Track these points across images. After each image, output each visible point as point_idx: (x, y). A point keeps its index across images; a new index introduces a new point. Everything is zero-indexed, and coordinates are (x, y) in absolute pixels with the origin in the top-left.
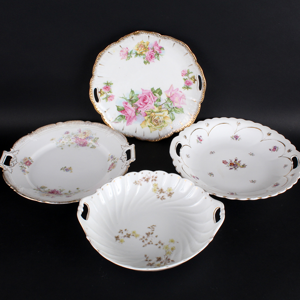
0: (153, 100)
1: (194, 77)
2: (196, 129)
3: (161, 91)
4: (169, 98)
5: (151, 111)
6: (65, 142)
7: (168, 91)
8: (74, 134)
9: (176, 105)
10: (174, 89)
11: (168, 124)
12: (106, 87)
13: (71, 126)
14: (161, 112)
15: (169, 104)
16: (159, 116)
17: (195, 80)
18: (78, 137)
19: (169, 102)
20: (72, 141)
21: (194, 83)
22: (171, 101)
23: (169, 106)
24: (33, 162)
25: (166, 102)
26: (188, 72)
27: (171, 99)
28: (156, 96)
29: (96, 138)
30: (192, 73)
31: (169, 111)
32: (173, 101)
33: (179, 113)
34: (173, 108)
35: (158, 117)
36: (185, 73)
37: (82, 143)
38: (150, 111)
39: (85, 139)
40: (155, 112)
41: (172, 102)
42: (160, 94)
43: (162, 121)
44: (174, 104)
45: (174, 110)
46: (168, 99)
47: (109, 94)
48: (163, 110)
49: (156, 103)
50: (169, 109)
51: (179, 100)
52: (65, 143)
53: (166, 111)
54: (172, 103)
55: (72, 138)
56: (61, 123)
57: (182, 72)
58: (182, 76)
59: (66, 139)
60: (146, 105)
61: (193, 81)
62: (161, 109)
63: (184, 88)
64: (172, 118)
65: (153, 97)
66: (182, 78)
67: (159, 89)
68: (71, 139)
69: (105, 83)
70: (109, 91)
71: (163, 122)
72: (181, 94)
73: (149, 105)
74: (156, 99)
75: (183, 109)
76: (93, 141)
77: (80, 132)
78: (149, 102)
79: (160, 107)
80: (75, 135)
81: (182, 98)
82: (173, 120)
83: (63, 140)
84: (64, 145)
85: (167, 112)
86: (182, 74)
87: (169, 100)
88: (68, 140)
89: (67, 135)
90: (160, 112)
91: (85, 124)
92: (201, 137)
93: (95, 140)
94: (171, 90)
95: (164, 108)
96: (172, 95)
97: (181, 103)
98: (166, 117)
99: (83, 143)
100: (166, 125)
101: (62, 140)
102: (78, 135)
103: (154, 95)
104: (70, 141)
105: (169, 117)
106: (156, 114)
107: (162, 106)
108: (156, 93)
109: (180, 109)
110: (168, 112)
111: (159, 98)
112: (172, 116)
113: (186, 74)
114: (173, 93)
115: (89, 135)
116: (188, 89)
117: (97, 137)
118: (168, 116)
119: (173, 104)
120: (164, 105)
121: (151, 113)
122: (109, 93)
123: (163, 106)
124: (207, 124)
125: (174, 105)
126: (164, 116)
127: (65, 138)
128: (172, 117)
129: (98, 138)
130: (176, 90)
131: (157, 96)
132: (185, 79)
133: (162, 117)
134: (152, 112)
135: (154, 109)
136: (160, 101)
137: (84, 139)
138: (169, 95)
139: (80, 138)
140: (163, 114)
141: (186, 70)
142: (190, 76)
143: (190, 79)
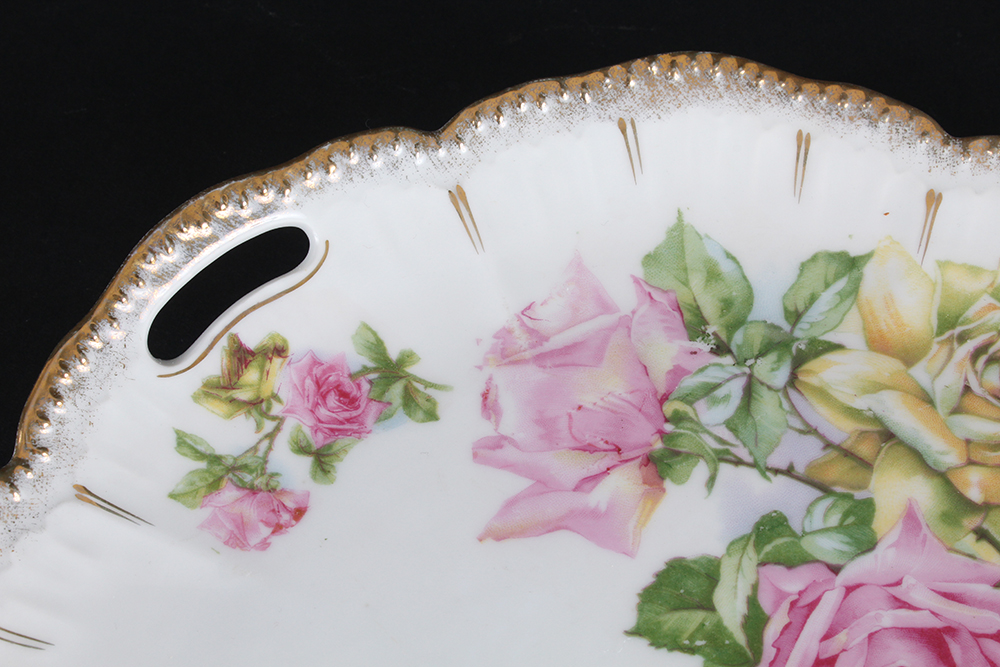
0: (830, 601)
1: (222, 389)
3: (650, 596)
4: (649, 460)
5: (972, 521)
7: (596, 526)
9: (666, 350)
10: (517, 484)
11: (930, 266)
14: (876, 419)
15: (713, 416)
16: (942, 410)
17: (241, 356)
19: (700, 427)
21: (280, 351)
22: (678, 418)
23: (736, 400)
25: (724, 456)
26: (215, 485)
27: (643, 435)
28: (752, 602)
30: (185, 443)
31: (799, 361)
32: (651, 409)
33: (726, 267)
34: (721, 349)
35: (957, 410)
36: (251, 510)
38: (982, 535)
40: (942, 477)
41: (669, 408)
42: (692, 585)
43: (970, 345)
44: (678, 373)
45: (733, 327)
46: (680, 467)
48: (841, 429)
49: (827, 546)
50: (773, 372)
51: (598, 358)
53: (823, 394)
54: (689, 399)
57: (264, 545)
58: (299, 513)
60: (951, 631)
61: (264, 373)
62: (847, 454)
63: (419, 404)
64: (841, 284)
65: (792, 631)
66: (325, 499)
67: (645, 631)
71: (962, 338)
72: (515, 389)
73: (919, 595)
74: (793, 583)
75: (650, 260)
78: (889, 618)
79: (838, 472)
81: (548, 346)
82: (850, 264)
85: (826, 372)
86: (278, 528)
87: (684, 446)
90: (888, 436)
94: (554, 505)
95: (810, 430)
96: (594, 464)
97: (605, 320)
98: (878, 344)
100: (965, 285)
103: (771, 632)
105: (853, 320)
106: (947, 455)
107: (810, 466)
108: (719, 627)
109: (669, 282)
110: (812, 365)
111: (751, 558)
112: (813, 299)
113: (253, 491)
114: (569, 467)
116: (407, 357)
118: (849, 333)
119: (689, 383)
120: (777, 460)
121: (986, 507)
123: (803, 452)
125: (691, 363)
126: (887, 366)
128: (827, 298)
130: (509, 453)
131: (744, 591)
132: (322, 461)
133: (920, 373)
134: (970, 507)
135: (911, 519)
136: (770, 528)
138: (624, 483)
140: (877, 387)
141: (210, 524)
142: (232, 435)
143: (276, 409)
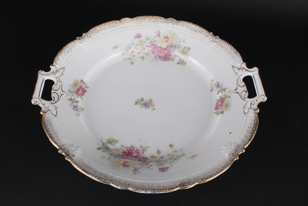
6: (136, 51)
8: (149, 39)
13: (143, 25)
18: (155, 43)
20: (147, 50)
24: (88, 87)
29: (185, 47)
37: (162, 54)
39: (167, 47)
52: (136, 54)
55: (147, 46)
56: (127, 19)
59: (138, 47)
68: (145, 46)
76: (181, 52)
77: (159, 35)
80: (152, 40)
83: (133, 49)
84: (134, 56)
88: (140, 48)
89: (137, 40)
91: (166, 23)
93: (185, 50)
99: (164, 54)
101: (131, 49)
102: (155, 41)
104: (143, 51)
115: (174, 42)
117: (187, 46)
127: (135, 45)
129: (189, 49)
137: (166, 47)
139: (159, 45)
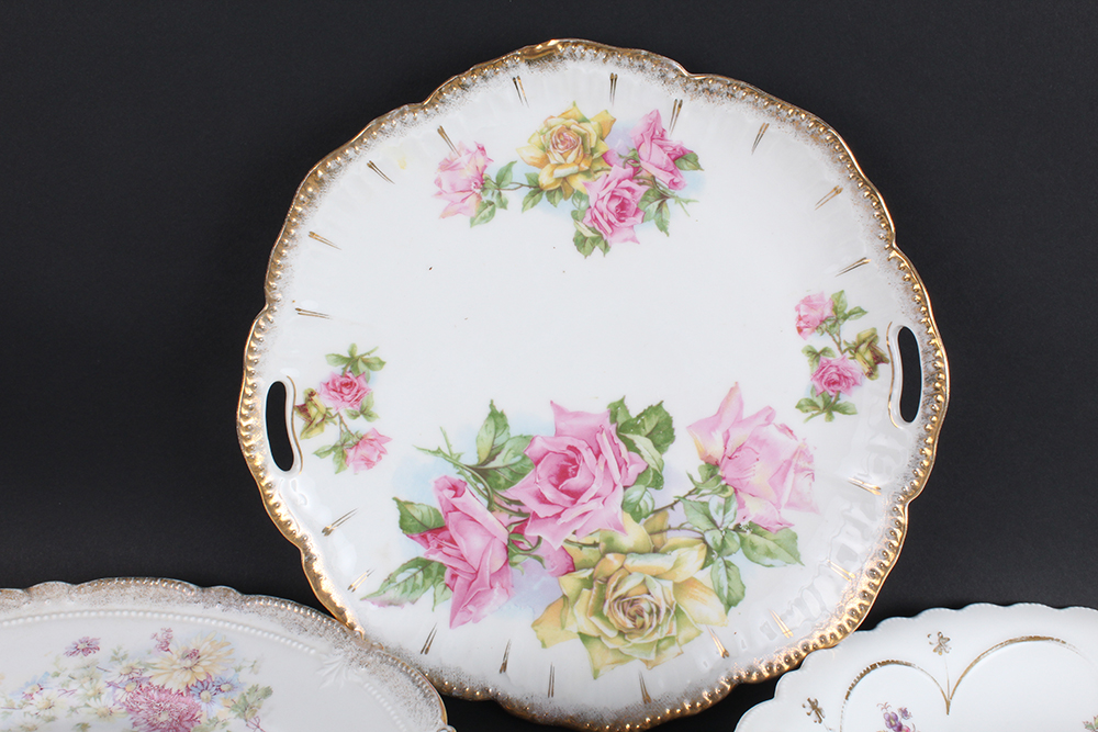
0: (617, 477)
1: (871, 342)
2: (874, 667)
3: (669, 420)
4: (717, 465)
5: (603, 546)
6: (64, 703)
7: (707, 426)
8: (124, 658)
9: (755, 510)
10: (747, 412)
11: (703, 627)
12: (344, 380)
13: (114, 611)
14: (664, 553)
15: (715, 502)
16: (649, 577)
17: (879, 359)
18: (146, 675)
19: (714, 492)
20: (106, 701)
21: (870, 375)
22: (724, 489)
23: (713, 514)
25: (696, 491)
26: (835, 309)
27: (728, 471)
28: (638, 451)
29: (255, 689)
30: (860, 312)
31: (709, 550)
32: (736, 483)
33: (768, 561)
34: (737, 528)
35: (644, 581)
36: (815, 315)
37: (164, 717)
38: (595, 545)
39: (188, 690)
40: (626, 553)
41: (731, 490)
42: (660, 438)
43: (663, 611)
44: (742, 505)
45: (743, 541)
46: (705, 472)
47: (360, 425)
48: (672, 538)
49: (635, 493)
50: (713, 537)
51: (771, 483)
52: (60, 712)
53: (690, 545)
54: (728, 499)
55: (110, 684)
56: (59, 587)
57: (798, 309)
58: (800, 330)
59: (73, 686)
60: (574, 503)
61: (866, 362)
62: (661, 531)
63: (808, 406)
64: (725, 593)
65: (618, 454)
66: (800, 343)
67: (657, 409)
68: (101, 685)
69: (340, 358)
70: (357, 408)
71: (668, 611)
72: (787, 445)
73: (593, 505)
74: (633, 470)
75: (794, 537)
76: (235, 707)
77: (165, 646)
78: (595, 489)
79: (657, 522)
80: (133, 663)
81: (792, 471)
82: (730, 604)
83: (52, 692)
84: (52, 719)
85: (696, 555)
86: (800, 319)
87: (712, 481)
88: (80, 691)
89: (79, 659)
90: (655, 551)
91: (201, 605)
92: (905, 713)
93: (250, 700)
94: (728, 418)
95: (680, 528)
96: (732, 445)
97: (784, 500)
98: (691, 582)
99: (171, 715)
100: (685, 633)
101: (45, 692)
102: (147, 667)
103: (623, 447)
104: (92, 702)
105: (709, 584)
106: (632, 562)
107: (667, 515)
108: (639, 433)
109: (780, 535)
110: (704, 551)
111: (653, 465)
112: (729, 578)
113: (822, 321)
114: (739, 436)
115: (217, 672)
116: (830, 417)
117: (263, 684)
118: (704, 576)
119: (734, 505)
120: (679, 506)
121: (603, 556)
122: (355, 416)
123: (675, 517)
124: (935, 639)
125: (741, 513)
126: (681, 577)
127: (63, 678)
128: (725, 583)
129: (268, 692)
130: (761, 420)
131: (644, 452)
132: (815, 355)
133: (669, 585)
134: (609, 550)
135: (621, 529)
136: (659, 483)
137: (183, 690)
138: (716, 449)
139: (156, 682)
140: (676, 565)
141: (821, 297)
142: (851, 331)
143: (848, 354)
